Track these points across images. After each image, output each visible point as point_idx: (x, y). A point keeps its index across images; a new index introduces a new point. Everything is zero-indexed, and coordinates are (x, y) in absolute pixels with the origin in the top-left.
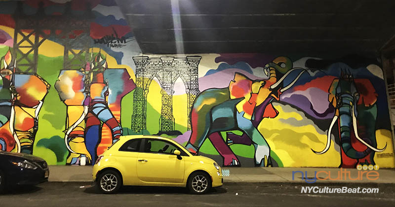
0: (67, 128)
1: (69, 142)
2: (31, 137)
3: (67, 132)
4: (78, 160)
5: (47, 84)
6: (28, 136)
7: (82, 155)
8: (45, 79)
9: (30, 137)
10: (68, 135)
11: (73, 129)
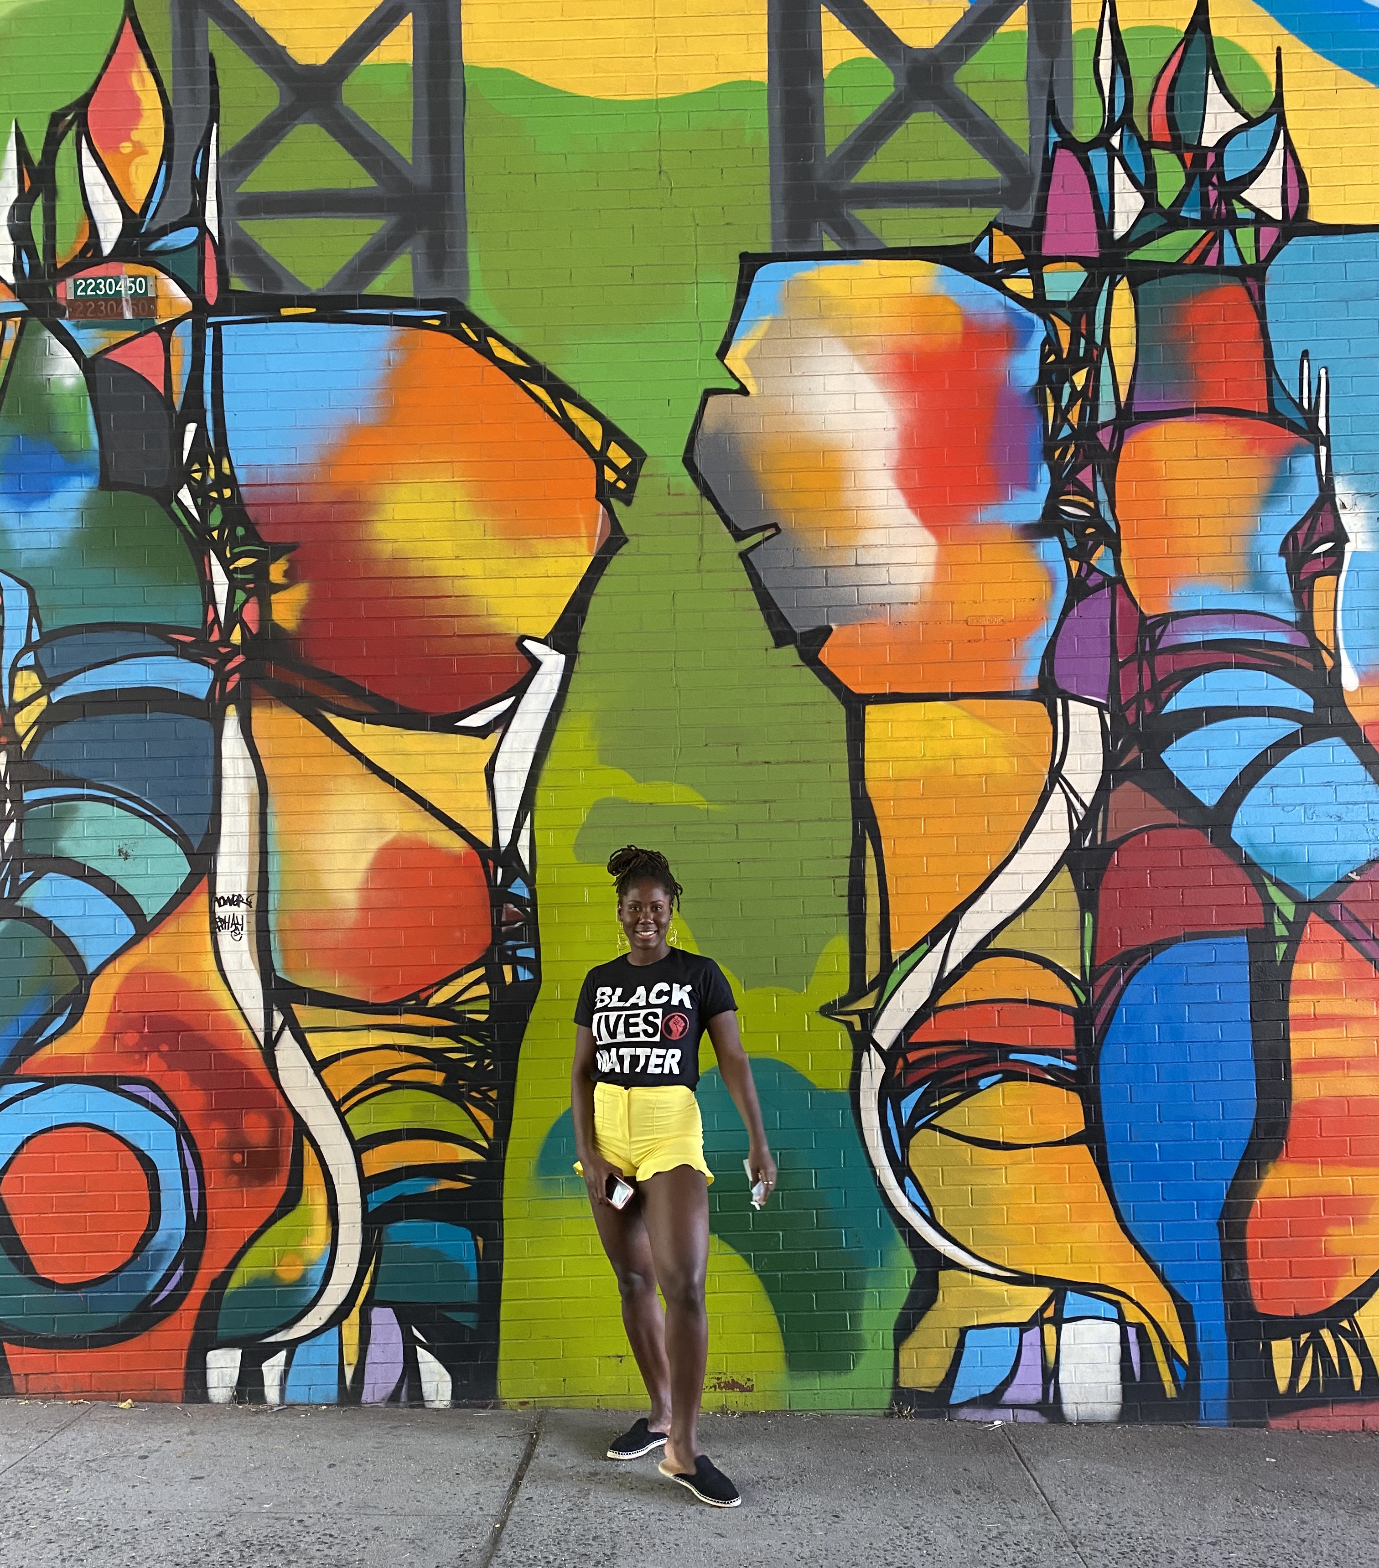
0: (873, 966)
1: (907, 1133)
2: (478, 1078)
3: (870, 1018)
4: (1031, 1358)
5: (593, 432)
6: (436, 1058)
7: (1073, 1302)
8: (565, 374)
9: (452, 1069)
10: (887, 1056)
11: (942, 984)
